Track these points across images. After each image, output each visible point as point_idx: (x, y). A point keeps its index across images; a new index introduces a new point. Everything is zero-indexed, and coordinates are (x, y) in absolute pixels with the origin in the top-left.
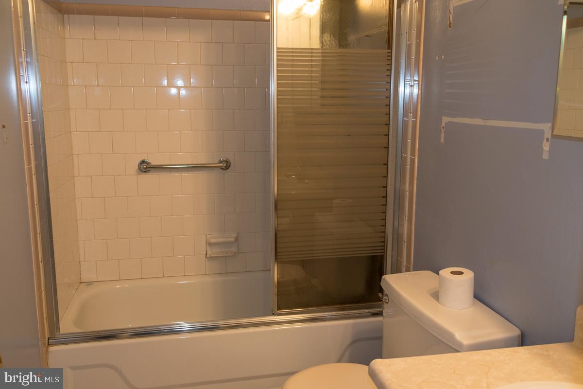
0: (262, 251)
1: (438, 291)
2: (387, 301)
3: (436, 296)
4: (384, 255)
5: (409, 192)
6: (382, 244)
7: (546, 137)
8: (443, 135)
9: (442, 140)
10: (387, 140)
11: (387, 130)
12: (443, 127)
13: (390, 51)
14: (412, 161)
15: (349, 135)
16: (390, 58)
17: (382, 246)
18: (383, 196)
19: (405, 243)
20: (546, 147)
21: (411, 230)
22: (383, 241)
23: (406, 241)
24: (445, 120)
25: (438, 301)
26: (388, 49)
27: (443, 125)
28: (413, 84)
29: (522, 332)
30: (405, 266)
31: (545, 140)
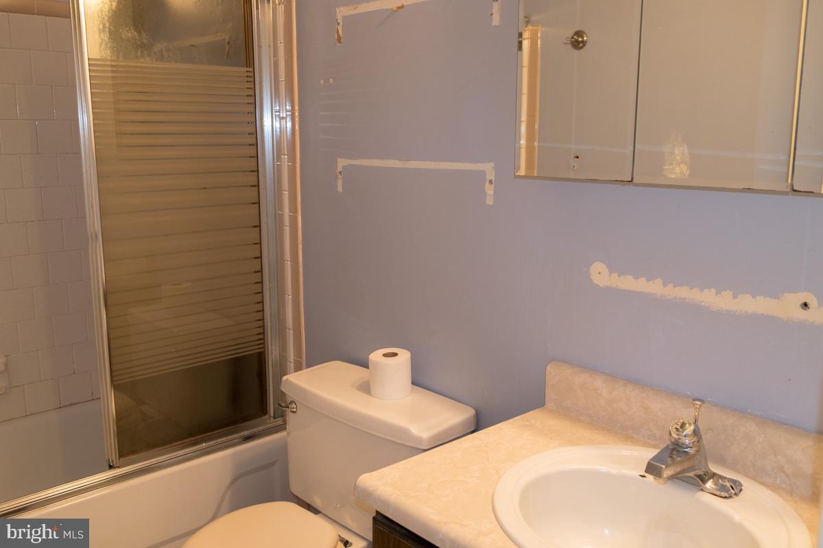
0: (52, 379)
1: (369, 381)
2: (295, 410)
3: (366, 388)
4: (264, 351)
5: (291, 262)
6: (261, 337)
7: (489, 178)
8: (340, 183)
9: (340, 189)
10: (256, 193)
11: (255, 179)
12: (340, 172)
13: (251, 69)
14: (293, 220)
15: (205, 188)
16: (251, 79)
17: (260, 339)
18: (257, 270)
19: (291, 331)
20: (490, 190)
21: (299, 312)
22: (262, 331)
23: (291, 328)
24: (342, 163)
25: (371, 395)
26: (247, 67)
27: (340, 169)
28: (285, 115)
29: (476, 411)
30: (292, 361)
31: (488, 182)
